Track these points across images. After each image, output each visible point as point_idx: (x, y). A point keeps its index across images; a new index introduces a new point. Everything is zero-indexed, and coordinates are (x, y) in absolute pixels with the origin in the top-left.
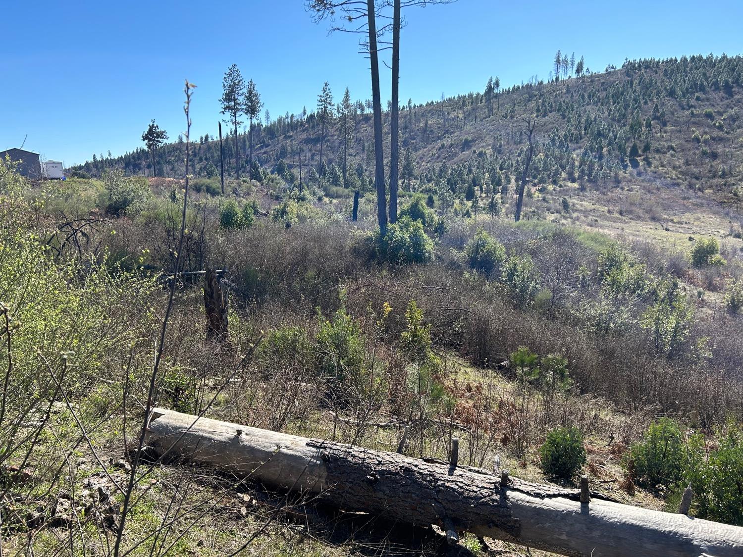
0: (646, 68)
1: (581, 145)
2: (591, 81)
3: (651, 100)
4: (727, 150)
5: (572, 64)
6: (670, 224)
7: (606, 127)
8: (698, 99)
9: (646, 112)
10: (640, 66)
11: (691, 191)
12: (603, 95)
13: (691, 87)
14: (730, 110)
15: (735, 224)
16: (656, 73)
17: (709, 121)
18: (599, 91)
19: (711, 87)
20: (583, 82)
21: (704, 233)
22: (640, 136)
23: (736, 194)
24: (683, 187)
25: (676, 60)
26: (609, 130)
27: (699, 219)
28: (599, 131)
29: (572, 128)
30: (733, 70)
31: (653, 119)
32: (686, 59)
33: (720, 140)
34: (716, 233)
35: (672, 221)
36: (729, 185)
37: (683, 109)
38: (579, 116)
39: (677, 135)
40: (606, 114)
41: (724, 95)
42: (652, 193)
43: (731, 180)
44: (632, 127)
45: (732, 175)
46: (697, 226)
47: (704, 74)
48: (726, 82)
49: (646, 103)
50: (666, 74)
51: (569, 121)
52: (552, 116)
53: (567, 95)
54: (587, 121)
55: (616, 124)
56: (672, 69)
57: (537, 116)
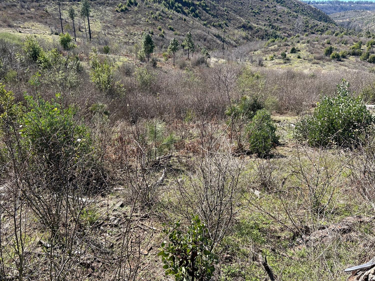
6: (20, 29)
11: (23, 10)
15: (52, 28)
21: (39, 33)
23: (47, 12)
24: (18, 7)
27: (33, 25)
34: (45, 33)
35: (20, 27)
36: (42, 7)
42: (2, 10)
43: (42, 4)
46: (34, 29)
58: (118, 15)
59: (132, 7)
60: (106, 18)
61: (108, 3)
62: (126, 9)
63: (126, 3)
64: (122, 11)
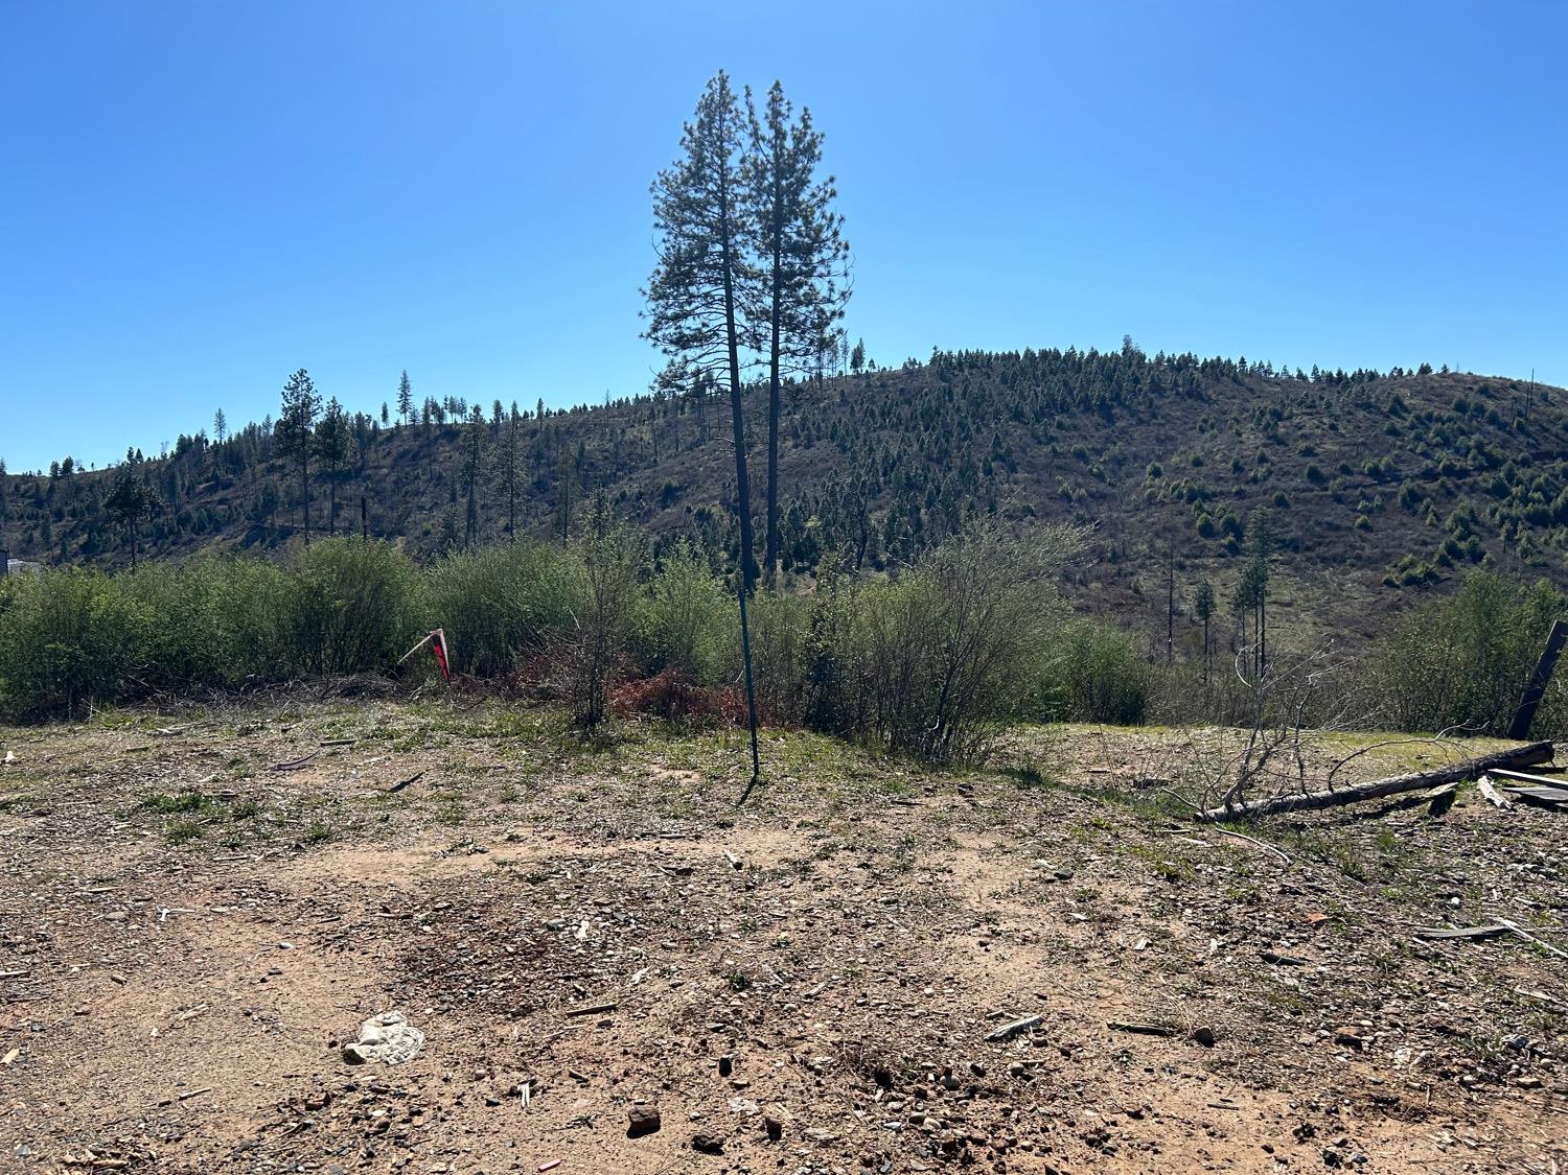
0: (972, 367)
1: (882, 502)
2: (881, 386)
3: (987, 426)
4: (1115, 515)
5: (845, 352)
7: (919, 471)
8: (1060, 426)
9: (981, 446)
10: (960, 364)
12: (905, 411)
13: (1048, 406)
14: (1112, 447)
16: (989, 377)
17: (1082, 464)
18: (897, 405)
19: (1078, 407)
20: (868, 386)
22: (976, 490)
23: (1137, 591)
25: (1017, 356)
26: (926, 477)
28: (908, 478)
29: (862, 472)
30: (1110, 379)
31: (994, 460)
32: (1033, 354)
33: (1101, 497)
36: (1125, 576)
37: (1040, 442)
38: (871, 450)
39: (1035, 487)
40: (916, 447)
41: (1100, 420)
43: (1127, 566)
44: (962, 473)
45: (1128, 559)
47: (1066, 384)
48: (1103, 400)
49: (978, 430)
50: (1004, 381)
51: (854, 459)
52: (823, 447)
53: (844, 409)
54: (885, 459)
55: (934, 466)
56: (1015, 373)
57: (795, 446)
58: (1391, 596)
59: (1458, 565)
60: (1338, 607)
61: (1359, 558)
62: (1430, 575)
63: (1432, 554)
64: (1411, 581)
